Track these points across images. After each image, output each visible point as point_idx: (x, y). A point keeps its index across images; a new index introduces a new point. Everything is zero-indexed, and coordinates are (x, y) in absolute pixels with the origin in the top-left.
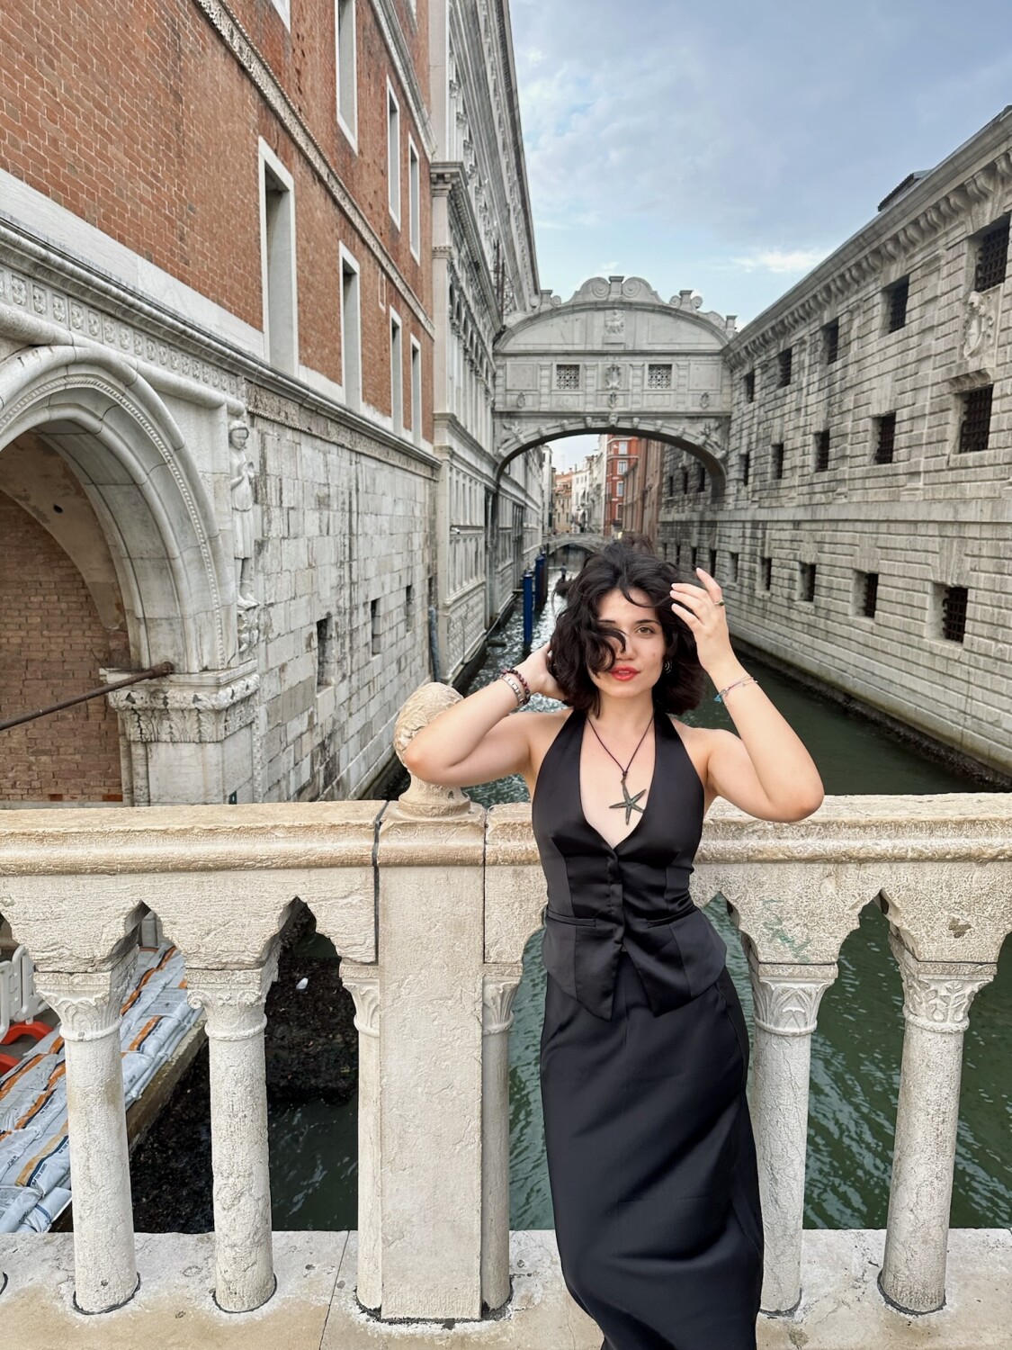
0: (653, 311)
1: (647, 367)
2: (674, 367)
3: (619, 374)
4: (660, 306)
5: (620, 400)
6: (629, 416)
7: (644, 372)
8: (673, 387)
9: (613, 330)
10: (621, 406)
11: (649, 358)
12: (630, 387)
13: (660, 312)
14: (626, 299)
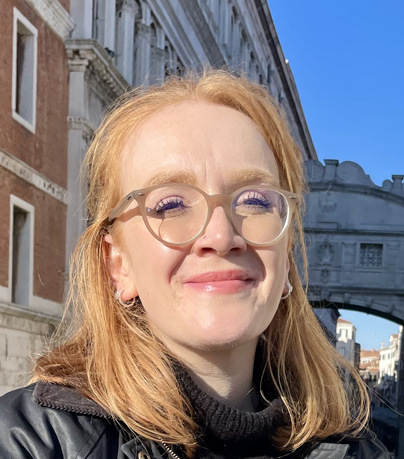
0: (365, 193)
1: (358, 246)
2: (385, 247)
3: (332, 252)
4: (372, 189)
5: (333, 276)
6: (341, 290)
7: (355, 249)
8: (383, 265)
9: (327, 209)
10: (333, 280)
11: (360, 237)
12: (343, 264)
13: (371, 194)
14: (340, 182)
